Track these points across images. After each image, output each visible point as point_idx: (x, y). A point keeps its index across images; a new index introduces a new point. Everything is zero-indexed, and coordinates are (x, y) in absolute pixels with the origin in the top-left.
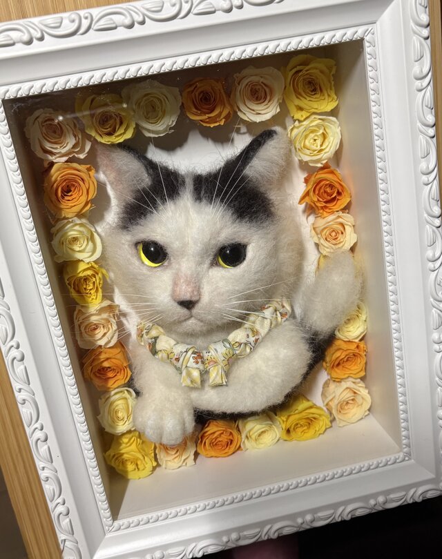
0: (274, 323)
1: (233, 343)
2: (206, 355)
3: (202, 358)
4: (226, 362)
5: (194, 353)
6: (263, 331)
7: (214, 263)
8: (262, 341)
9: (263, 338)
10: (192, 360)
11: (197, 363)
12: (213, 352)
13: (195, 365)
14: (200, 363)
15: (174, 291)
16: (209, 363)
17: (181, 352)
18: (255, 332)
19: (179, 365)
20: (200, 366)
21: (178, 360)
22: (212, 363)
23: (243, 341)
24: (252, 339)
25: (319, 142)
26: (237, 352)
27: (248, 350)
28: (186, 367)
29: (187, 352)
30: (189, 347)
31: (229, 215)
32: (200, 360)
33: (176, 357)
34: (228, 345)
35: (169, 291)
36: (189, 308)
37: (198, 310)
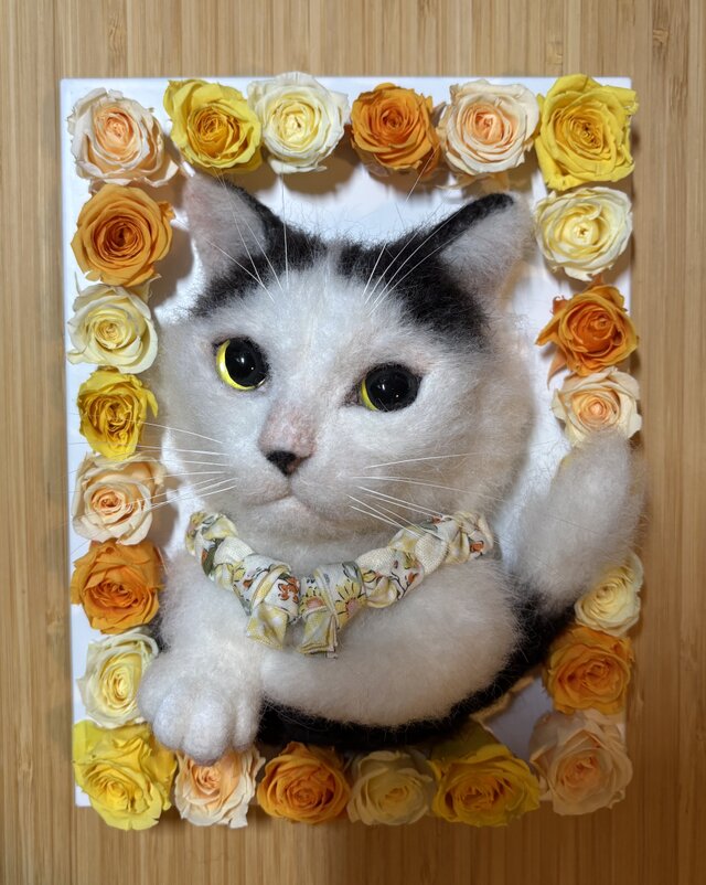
0: (454, 552)
1: (363, 571)
2: (306, 587)
3: (297, 591)
4: (342, 607)
5: (283, 577)
6: (428, 565)
7: (352, 399)
8: (423, 583)
9: (426, 578)
10: (275, 590)
11: (285, 597)
12: (320, 582)
13: (280, 603)
14: (291, 599)
16: (308, 603)
17: (258, 570)
18: (411, 562)
19: (248, 594)
20: (291, 606)
21: (248, 584)
22: (313, 604)
23: (386, 572)
24: (403, 573)
25: (589, 236)
26: (369, 593)
27: (392, 596)
28: (262, 602)
29: (268, 570)
30: (277, 563)
32: (291, 594)
33: (246, 578)
34: (352, 573)
35: (255, 434)
36: (287, 473)
37: (304, 478)
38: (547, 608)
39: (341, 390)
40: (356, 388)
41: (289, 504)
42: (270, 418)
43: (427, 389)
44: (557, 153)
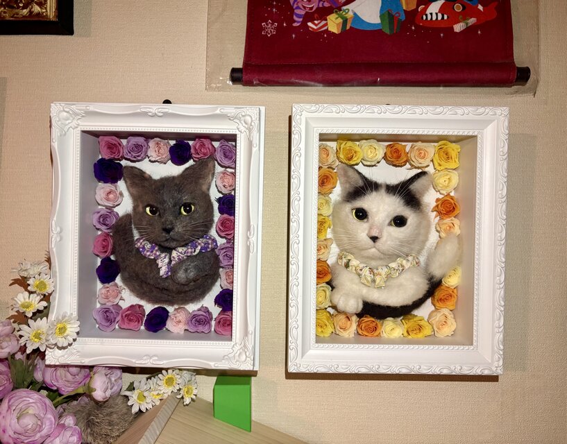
1: (391, 268)
6: (406, 267)
7: (390, 224)
9: (406, 270)
12: (380, 270)
15: (369, 231)
16: (377, 275)
25: (447, 182)
31: (402, 202)
35: (366, 232)
36: (374, 242)
37: (379, 243)
38: (435, 280)
39: (387, 222)
40: (391, 221)
41: (374, 250)
42: (371, 228)
43: (409, 222)
44: (439, 161)
